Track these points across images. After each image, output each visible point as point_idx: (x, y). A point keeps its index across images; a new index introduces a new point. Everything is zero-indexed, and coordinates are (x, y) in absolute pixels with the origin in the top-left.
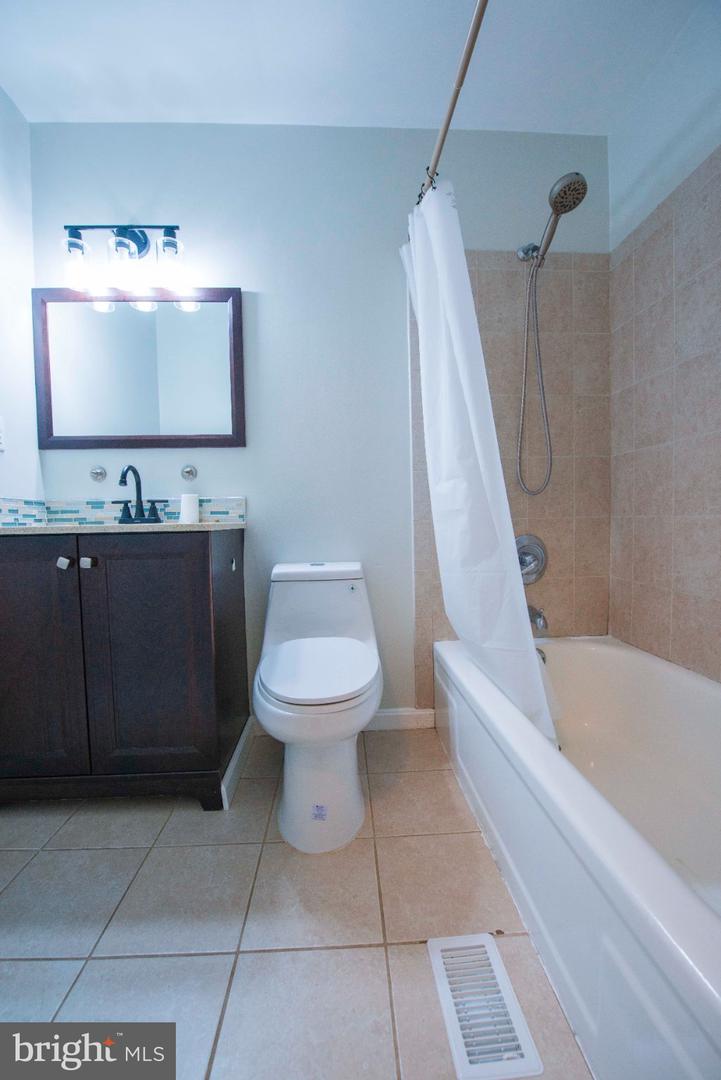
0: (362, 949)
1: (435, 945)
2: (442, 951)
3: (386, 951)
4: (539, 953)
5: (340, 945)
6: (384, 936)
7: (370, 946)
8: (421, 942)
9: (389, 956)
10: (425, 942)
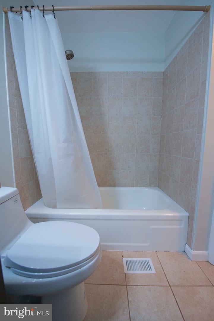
0: (128, 293)
1: (126, 271)
2: (128, 270)
3: (129, 285)
4: (127, 251)
5: (127, 300)
6: (124, 285)
7: (127, 290)
8: (125, 275)
9: (130, 285)
10: (125, 274)
